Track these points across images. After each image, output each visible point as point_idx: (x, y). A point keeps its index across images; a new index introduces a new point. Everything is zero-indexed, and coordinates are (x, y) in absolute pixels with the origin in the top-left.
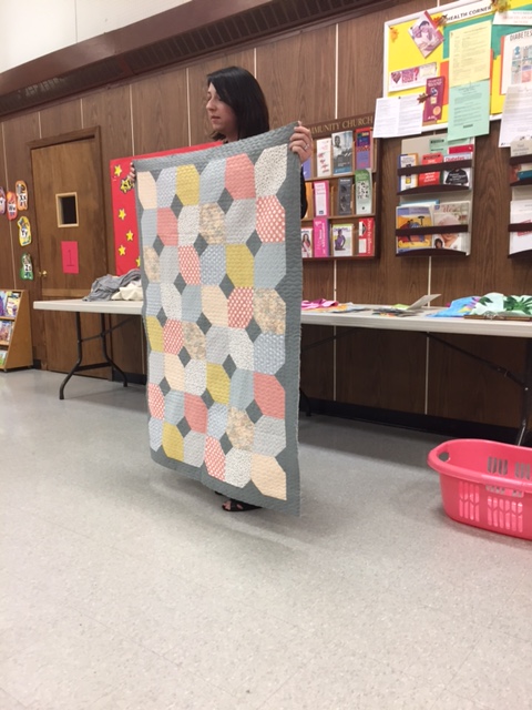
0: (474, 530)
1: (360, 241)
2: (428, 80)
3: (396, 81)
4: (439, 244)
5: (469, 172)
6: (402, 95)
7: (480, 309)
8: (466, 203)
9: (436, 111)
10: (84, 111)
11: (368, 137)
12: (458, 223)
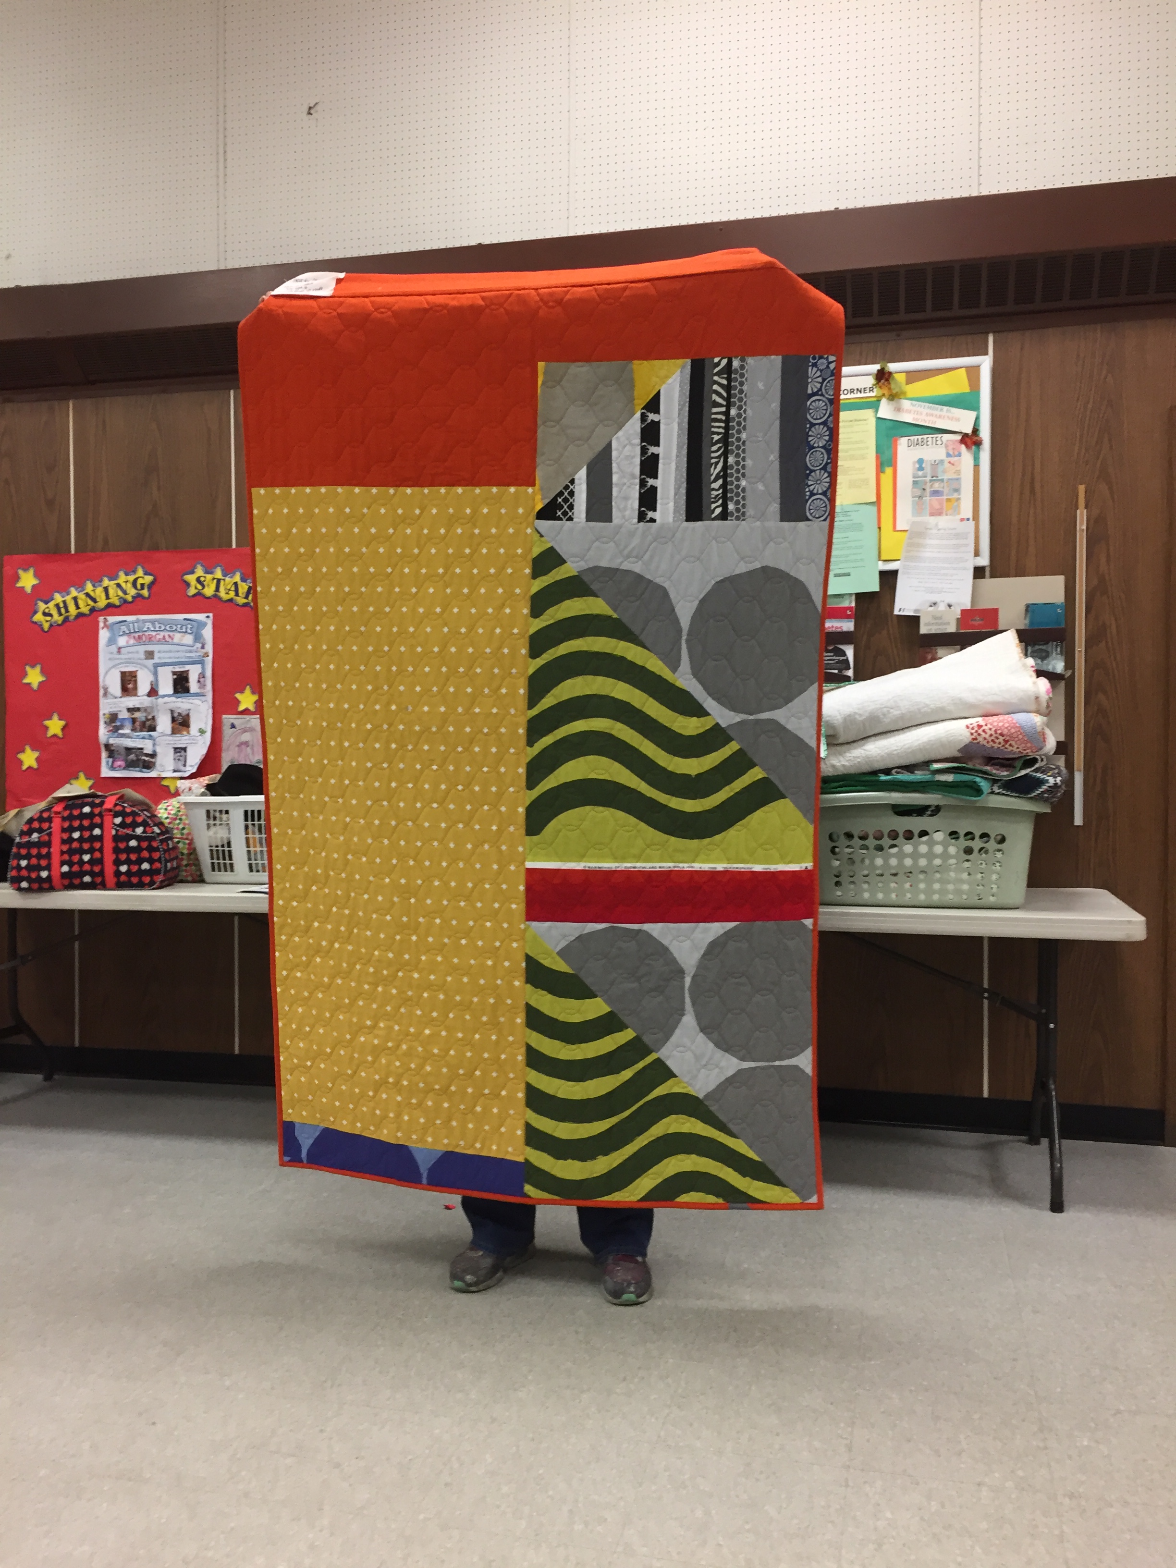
5: (850, 651)
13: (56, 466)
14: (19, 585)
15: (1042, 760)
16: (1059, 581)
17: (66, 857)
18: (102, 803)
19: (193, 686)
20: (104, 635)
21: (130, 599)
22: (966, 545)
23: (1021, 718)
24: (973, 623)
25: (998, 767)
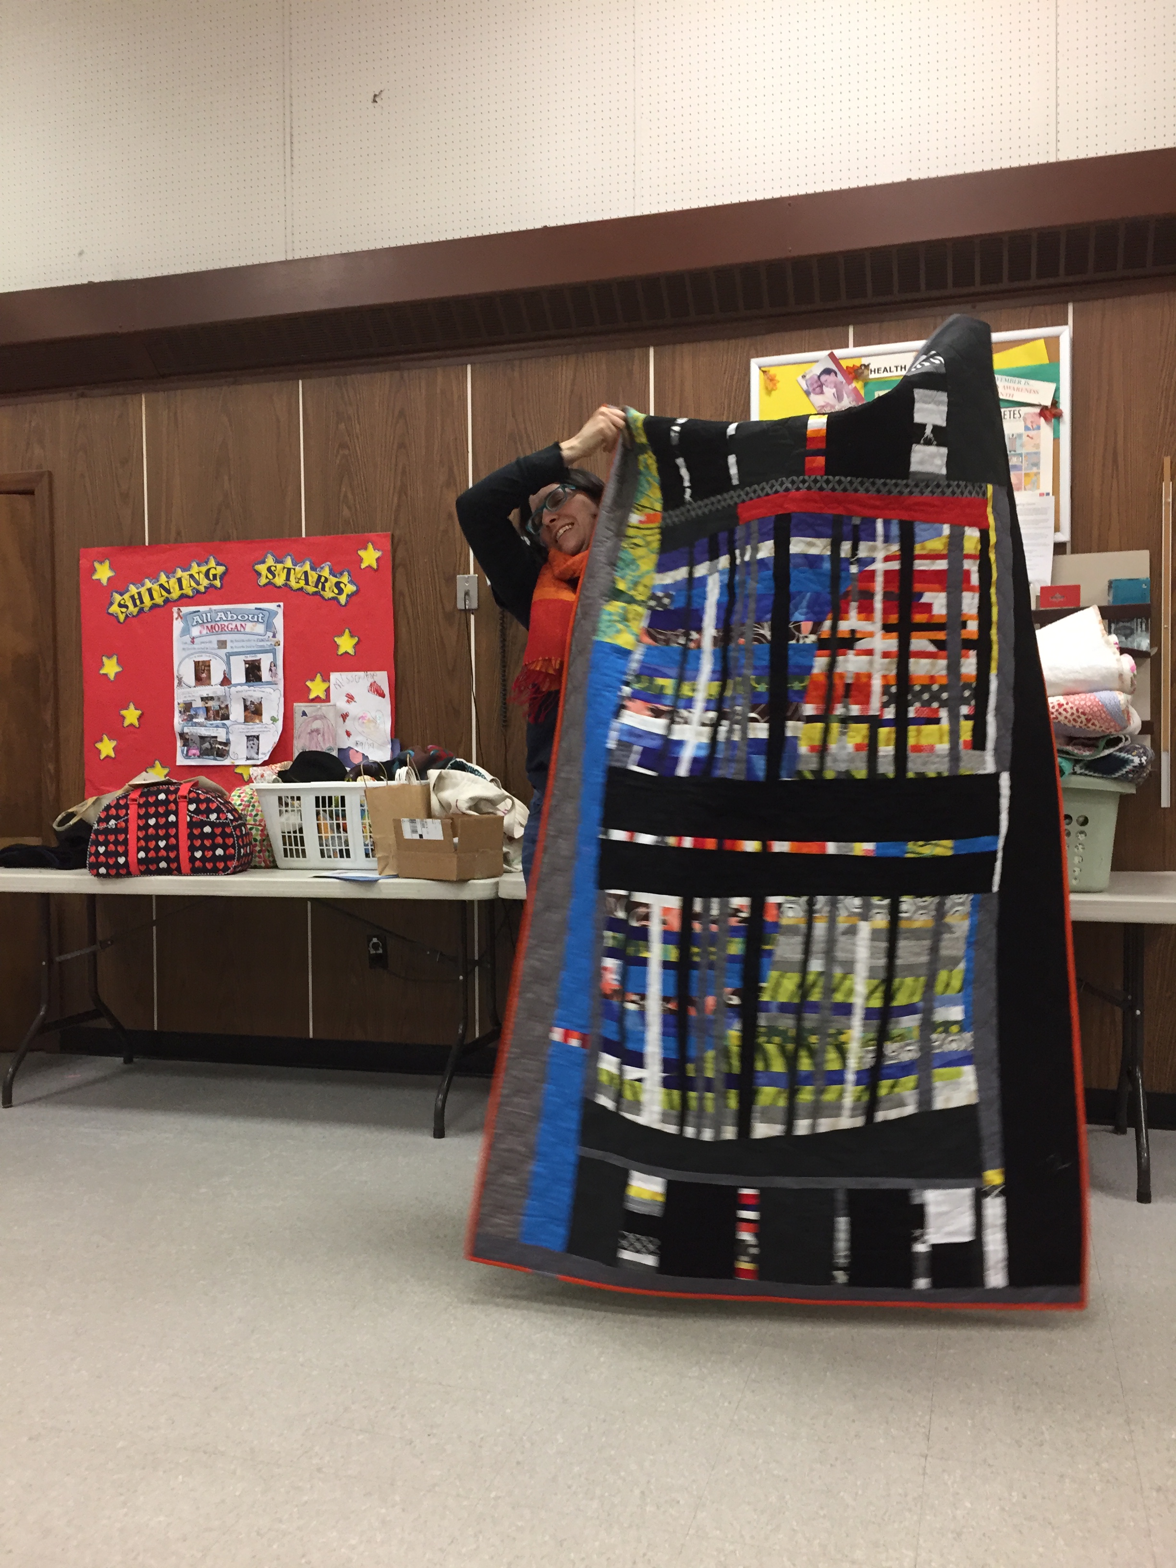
13: (130, 459)
14: (95, 577)
15: (1127, 739)
16: (1144, 555)
17: (143, 843)
18: (176, 791)
19: (265, 675)
20: (178, 626)
21: (202, 589)
22: (1046, 520)
23: (1104, 696)
24: (1054, 600)
25: (1080, 747)
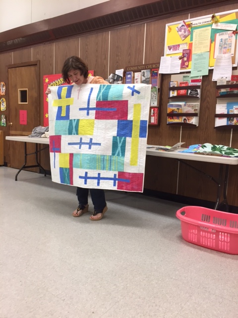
0: (195, 246)
1: (152, 117)
2: (183, 50)
3: (170, 50)
4: (185, 121)
5: (199, 91)
6: (172, 56)
7: (201, 150)
8: (197, 104)
9: (186, 64)
10: (32, 53)
11: (157, 73)
12: (194, 112)
14: (46, 81)
